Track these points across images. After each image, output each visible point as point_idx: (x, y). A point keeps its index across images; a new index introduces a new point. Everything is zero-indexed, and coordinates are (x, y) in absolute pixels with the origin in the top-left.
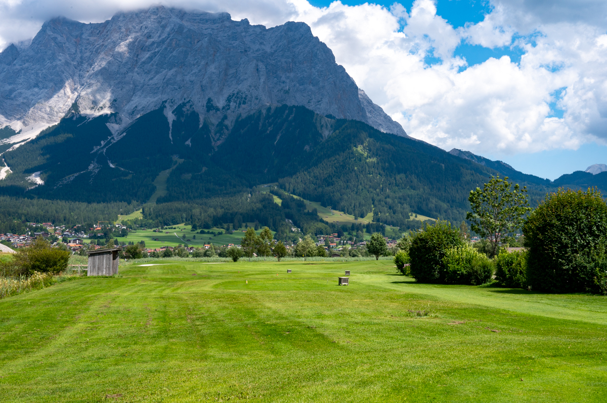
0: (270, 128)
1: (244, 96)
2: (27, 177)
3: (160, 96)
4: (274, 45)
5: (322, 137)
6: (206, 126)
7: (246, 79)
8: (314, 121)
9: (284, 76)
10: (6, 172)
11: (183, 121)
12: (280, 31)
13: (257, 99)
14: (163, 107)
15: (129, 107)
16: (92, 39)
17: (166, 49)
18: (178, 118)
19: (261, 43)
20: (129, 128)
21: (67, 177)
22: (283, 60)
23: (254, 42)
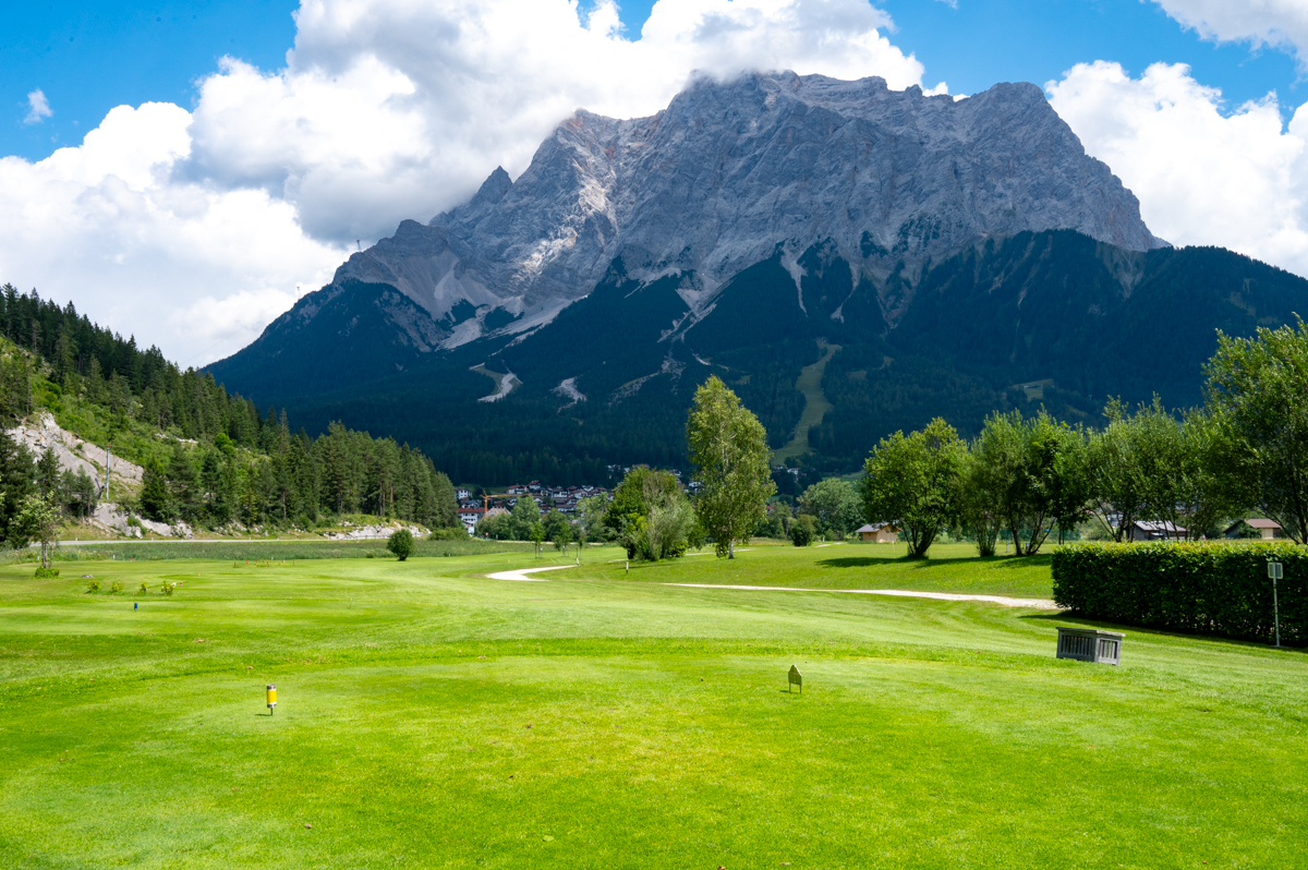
0: (996, 279)
1: (934, 223)
2: (553, 388)
3: (770, 235)
4: (973, 129)
5: (1120, 286)
6: (866, 284)
7: (934, 192)
8: (1097, 255)
9: (999, 185)
10: (511, 382)
11: (821, 276)
12: (982, 102)
13: (961, 226)
14: (778, 254)
15: (712, 260)
16: (634, 145)
17: (775, 148)
18: (810, 272)
19: (949, 128)
20: (719, 295)
21: (627, 385)
22: (995, 155)
23: (935, 127)
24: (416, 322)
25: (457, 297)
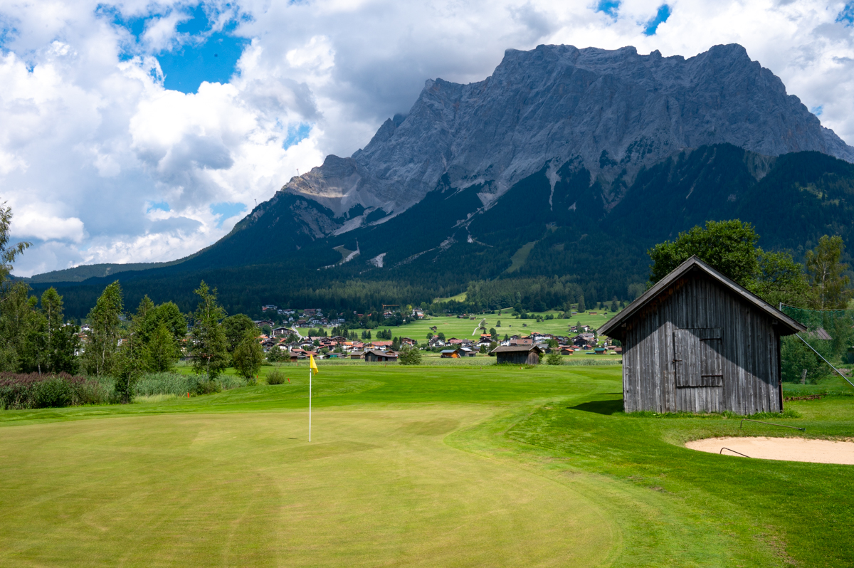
0: (682, 179)
1: (649, 142)
3: (543, 155)
4: (695, 78)
5: (754, 180)
6: (598, 185)
7: (652, 121)
8: (744, 161)
9: (708, 114)
11: (569, 181)
12: (703, 59)
13: (667, 144)
14: (546, 167)
15: (507, 172)
17: (552, 97)
18: (563, 179)
19: (677, 78)
20: (504, 196)
21: (410, 257)
22: (708, 95)
23: (668, 78)
24: (317, 219)
25: (354, 203)
